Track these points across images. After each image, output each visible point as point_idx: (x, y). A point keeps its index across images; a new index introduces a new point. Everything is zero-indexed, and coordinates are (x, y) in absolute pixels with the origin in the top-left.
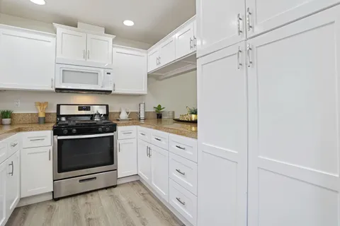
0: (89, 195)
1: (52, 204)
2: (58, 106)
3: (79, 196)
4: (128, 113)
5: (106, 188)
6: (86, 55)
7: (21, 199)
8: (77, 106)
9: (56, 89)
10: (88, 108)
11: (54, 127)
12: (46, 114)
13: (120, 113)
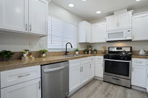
0: (115, 86)
1: (102, 82)
2: (109, 48)
3: (111, 84)
4: (145, 51)
5: (125, 87)
6: (118, 25)
7: (95, 76)
8: (116, 48)
9: (107, 41)
10: (121, 48)
11: (104, 55)
12: (105, 50)
13: (140, 51)
